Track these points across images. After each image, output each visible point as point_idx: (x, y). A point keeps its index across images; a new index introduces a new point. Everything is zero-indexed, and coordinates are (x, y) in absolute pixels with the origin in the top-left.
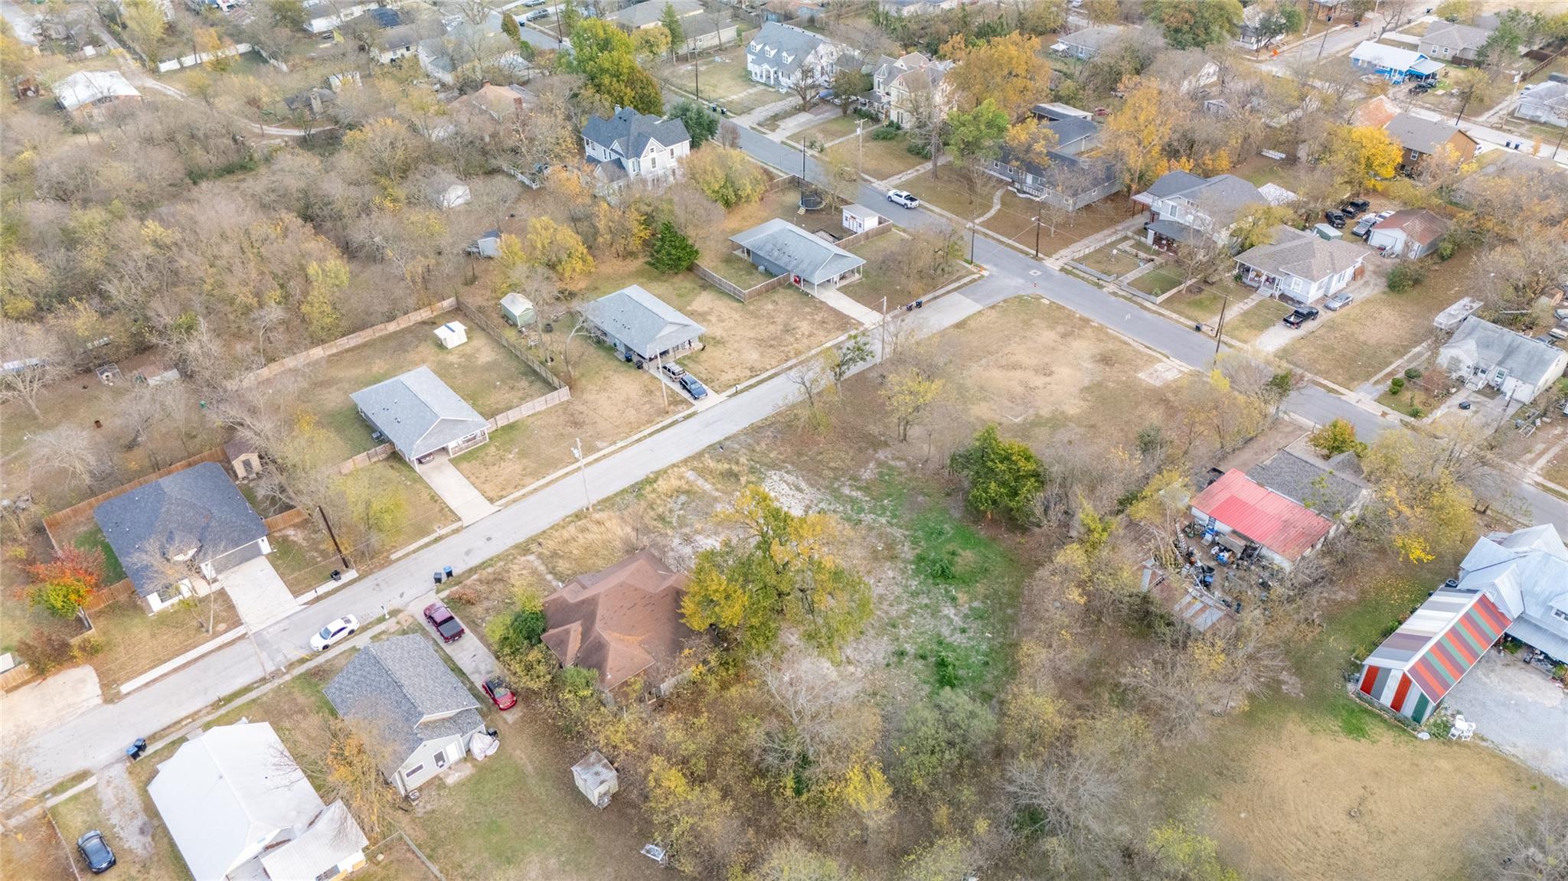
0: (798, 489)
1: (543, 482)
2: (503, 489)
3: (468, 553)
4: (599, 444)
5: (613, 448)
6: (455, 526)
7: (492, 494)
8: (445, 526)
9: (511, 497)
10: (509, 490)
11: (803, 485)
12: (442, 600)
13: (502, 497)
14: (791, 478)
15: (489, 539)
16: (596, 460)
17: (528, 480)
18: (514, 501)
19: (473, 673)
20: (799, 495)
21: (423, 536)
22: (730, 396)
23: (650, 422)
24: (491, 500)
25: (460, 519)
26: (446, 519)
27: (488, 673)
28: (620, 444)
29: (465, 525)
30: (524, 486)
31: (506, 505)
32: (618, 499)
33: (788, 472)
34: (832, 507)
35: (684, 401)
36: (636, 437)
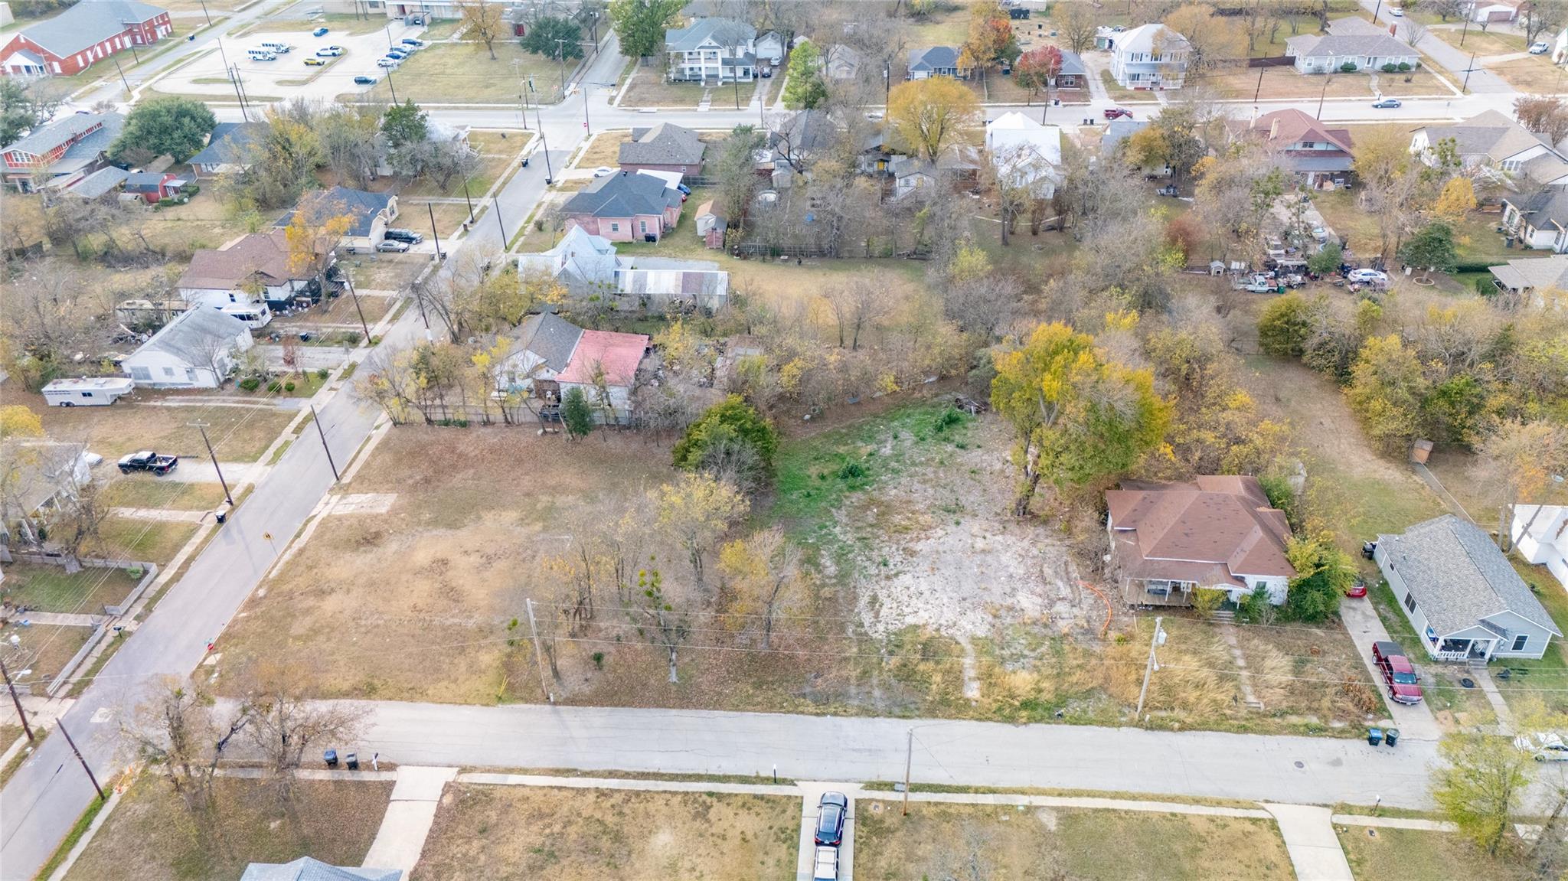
0: (874, 600)
1: (1179, 808)
2: (1247, 834)
3: (1337, 763)
4: (1051, 822)
5: (1037, 801)
6: (1345, 819)
7: (1270, 836)
8: (1362, 828)
9: (1240, 813)
10: (1235, 826)
11: (863, 601)
12: (1390, 717)
13: (1255, 821)
14: (867, 618)
15: (1299, 765)
16: (1077, 794)
17: (1201, 827)
18: (1237, 804)
19: (1372, 617)
20: (882, 595)
21: (1400, 832)
22: (792, 783)
23: (945, 814)
24: (1273, 825)
25: (1335, 826)
26: (1357, 840)
27: (1354, 609)
28: (1022, 801)
29: (1329, 811)
30: (1212, 820)
31: (1252, 806)
32: (1091, 714)
33: (861, 625)
34: (868, 564)
35: (863, 819)
36: (990, 799)
